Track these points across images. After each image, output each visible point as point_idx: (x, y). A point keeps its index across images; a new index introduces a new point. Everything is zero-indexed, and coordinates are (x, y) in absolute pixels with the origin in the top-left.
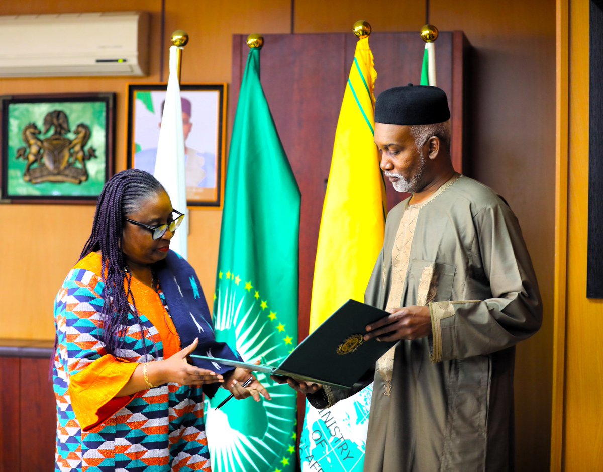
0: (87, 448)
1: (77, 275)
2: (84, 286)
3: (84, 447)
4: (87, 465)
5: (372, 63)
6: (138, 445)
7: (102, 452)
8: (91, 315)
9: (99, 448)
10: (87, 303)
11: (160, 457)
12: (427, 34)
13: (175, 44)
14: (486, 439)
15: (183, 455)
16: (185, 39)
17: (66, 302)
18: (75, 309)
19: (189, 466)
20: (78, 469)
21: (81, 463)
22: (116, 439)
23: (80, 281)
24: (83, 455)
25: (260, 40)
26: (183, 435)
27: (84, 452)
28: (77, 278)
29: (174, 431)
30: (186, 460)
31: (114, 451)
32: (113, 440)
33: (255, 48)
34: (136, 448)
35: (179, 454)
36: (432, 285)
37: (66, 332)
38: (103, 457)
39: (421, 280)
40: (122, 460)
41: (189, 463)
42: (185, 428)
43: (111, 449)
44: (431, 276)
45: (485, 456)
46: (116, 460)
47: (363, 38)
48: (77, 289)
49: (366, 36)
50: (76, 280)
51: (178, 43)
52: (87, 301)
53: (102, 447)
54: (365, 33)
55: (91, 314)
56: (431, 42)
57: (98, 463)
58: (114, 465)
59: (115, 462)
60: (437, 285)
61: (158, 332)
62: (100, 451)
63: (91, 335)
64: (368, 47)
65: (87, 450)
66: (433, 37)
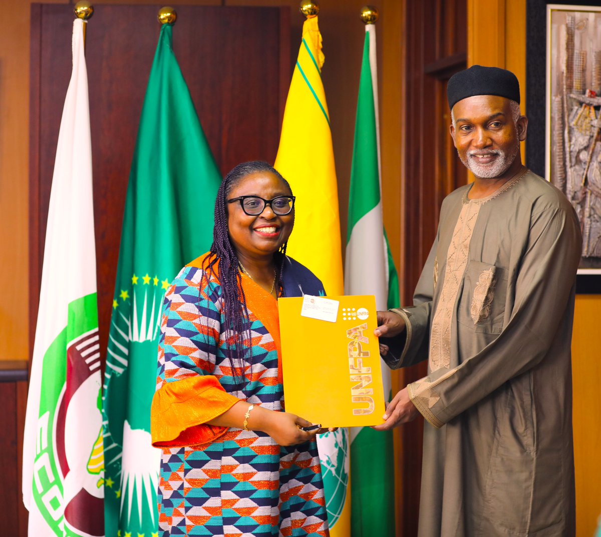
0: (190, 467)
1: (188, 273)
2: (193, 285)
3: (187, 466)
4: (190, 486)
5: (321, 45)
6: (247, 465)
7: (206, 472)
8: (195, 319)
9: (204, 468)
10: (193, 304)
11: (271, 480)
12: (369, 15)
13: (79, 16)
14: (535, 459)
15: (294, 483)
16: (91, 11)
17: (171, 300)
18: (179, 309)
19: (301, 495)
20: (179, 491)
21: (183, 484)
22: (223, 457)
23: (190, 279)
24: (185, 475)
25: (174, 14)
26: (296, 460)
27: (186, 471)
28: (187, 276)
29: (287, 454)
30: (298, 488)
31: (220, 471)
32: (220, 459)
33: (168, 23)
34: (244, 469)
35: (290, 481)
36: (490, 290)
37: (165, 333)
38: (208, 477)
39: (478, 283)
40: (229, 481)
41: (302, 492)
42: (299, 452)
43: (217, 468)
44: (490, 280)
45: (533, 477)
46: (222, 481)
47: (311, 18)
48: (184, 287)
49: (315, 15)
50: (186, 278)
51: (83, 15)
52: (193, 302)
53: (206, 467)
54: (313, 12)
55: (195, 317)
56: (371, 24)
57: (202, 484)
58: (219, 486)
59: (221, 483)
60: (495, 290)
61: (273, 340)
62: (204, 471)
63: (192, 340)
64: (317, 28)
65: (190, 470)
66: (374, 19)
